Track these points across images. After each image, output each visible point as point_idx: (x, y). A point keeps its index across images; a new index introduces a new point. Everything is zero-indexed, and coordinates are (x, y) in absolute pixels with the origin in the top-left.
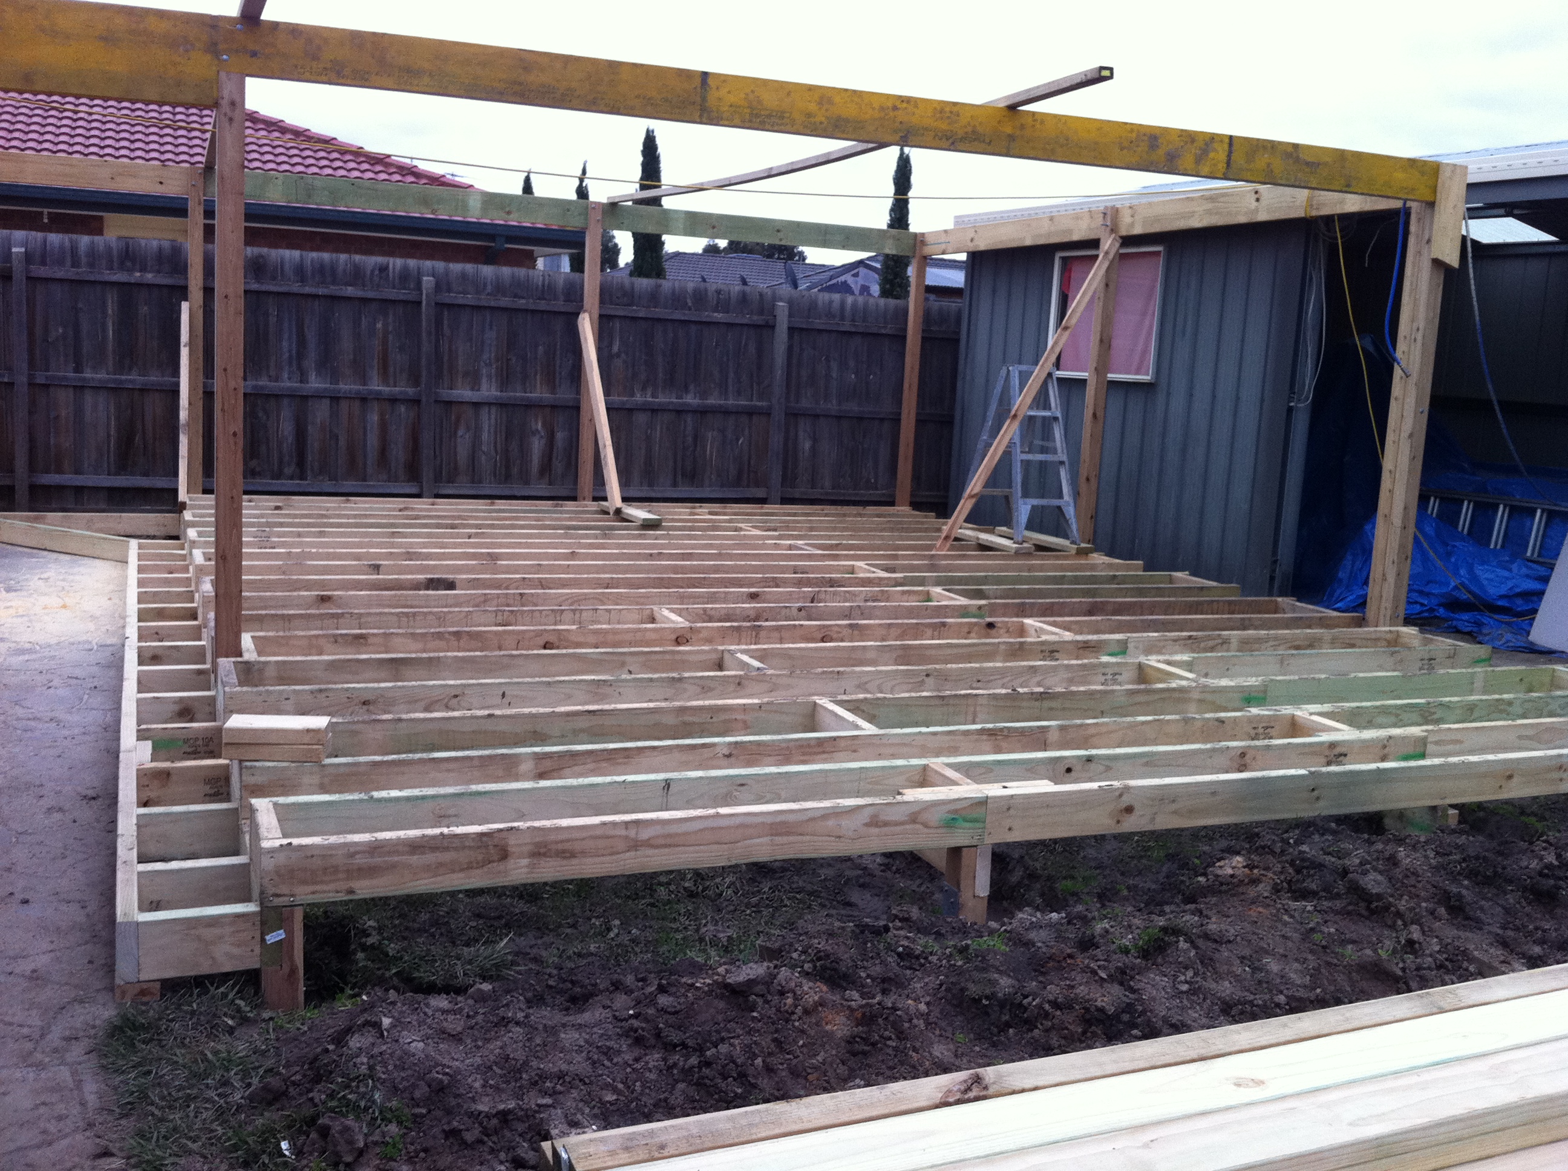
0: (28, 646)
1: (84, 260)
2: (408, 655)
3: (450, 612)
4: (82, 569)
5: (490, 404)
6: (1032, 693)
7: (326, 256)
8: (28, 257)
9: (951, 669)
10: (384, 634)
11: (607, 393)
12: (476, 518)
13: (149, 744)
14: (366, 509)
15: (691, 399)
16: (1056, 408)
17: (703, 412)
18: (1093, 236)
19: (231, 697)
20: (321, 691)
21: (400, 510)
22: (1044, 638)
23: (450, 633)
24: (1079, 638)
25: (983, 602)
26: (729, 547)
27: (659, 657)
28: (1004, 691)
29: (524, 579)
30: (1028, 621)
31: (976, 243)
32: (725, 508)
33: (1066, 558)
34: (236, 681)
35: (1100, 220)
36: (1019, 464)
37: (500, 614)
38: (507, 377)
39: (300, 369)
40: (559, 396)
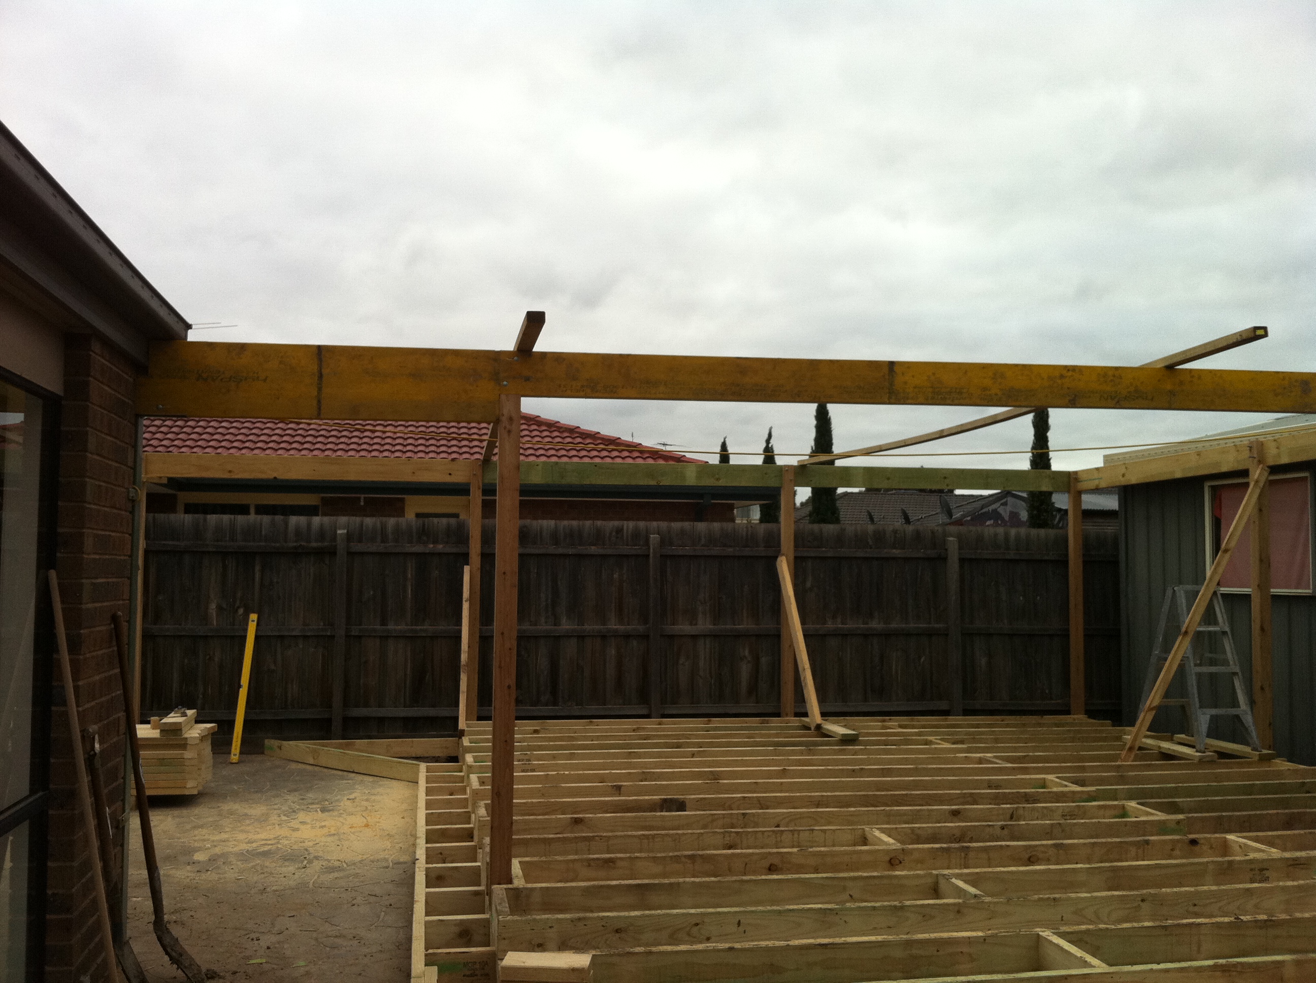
0: (337, 864)
1: (390, 536)
2: (651, 881)
3: (684, 834)
4: (380, 790)
5: (705, 636)
6: (1256, 921)
7: (575, 523)
8: (349, 537)
9: (1167, 894)
10: (630, 858)
11: (803, 622)
12: (697, 737)
13: (435, 968)
14: (606, 731)
15: (876, 625)
16: (1222, 623)
17: (886, 635)
18: (1241, 467)
19: (504, 925)
20: (579, 919)
21: (634, 730)
22: (1252, 856)
23: (685, 856)
24: (1287, 855)
25: (1181, 817)
26: (923, 761)
27: (877, 881)
28: (1226, 920)
29: (745, 797)
30: (1231, 837)
31: (1128, 477)
32: (912, 720)
33: (1249, 764)
34: (507, 909)
35: (1246, 454)
36: (1194, 677)
37: (727, 835)
38: (719, 612)
39: (554, 614)
40: (762, 626)
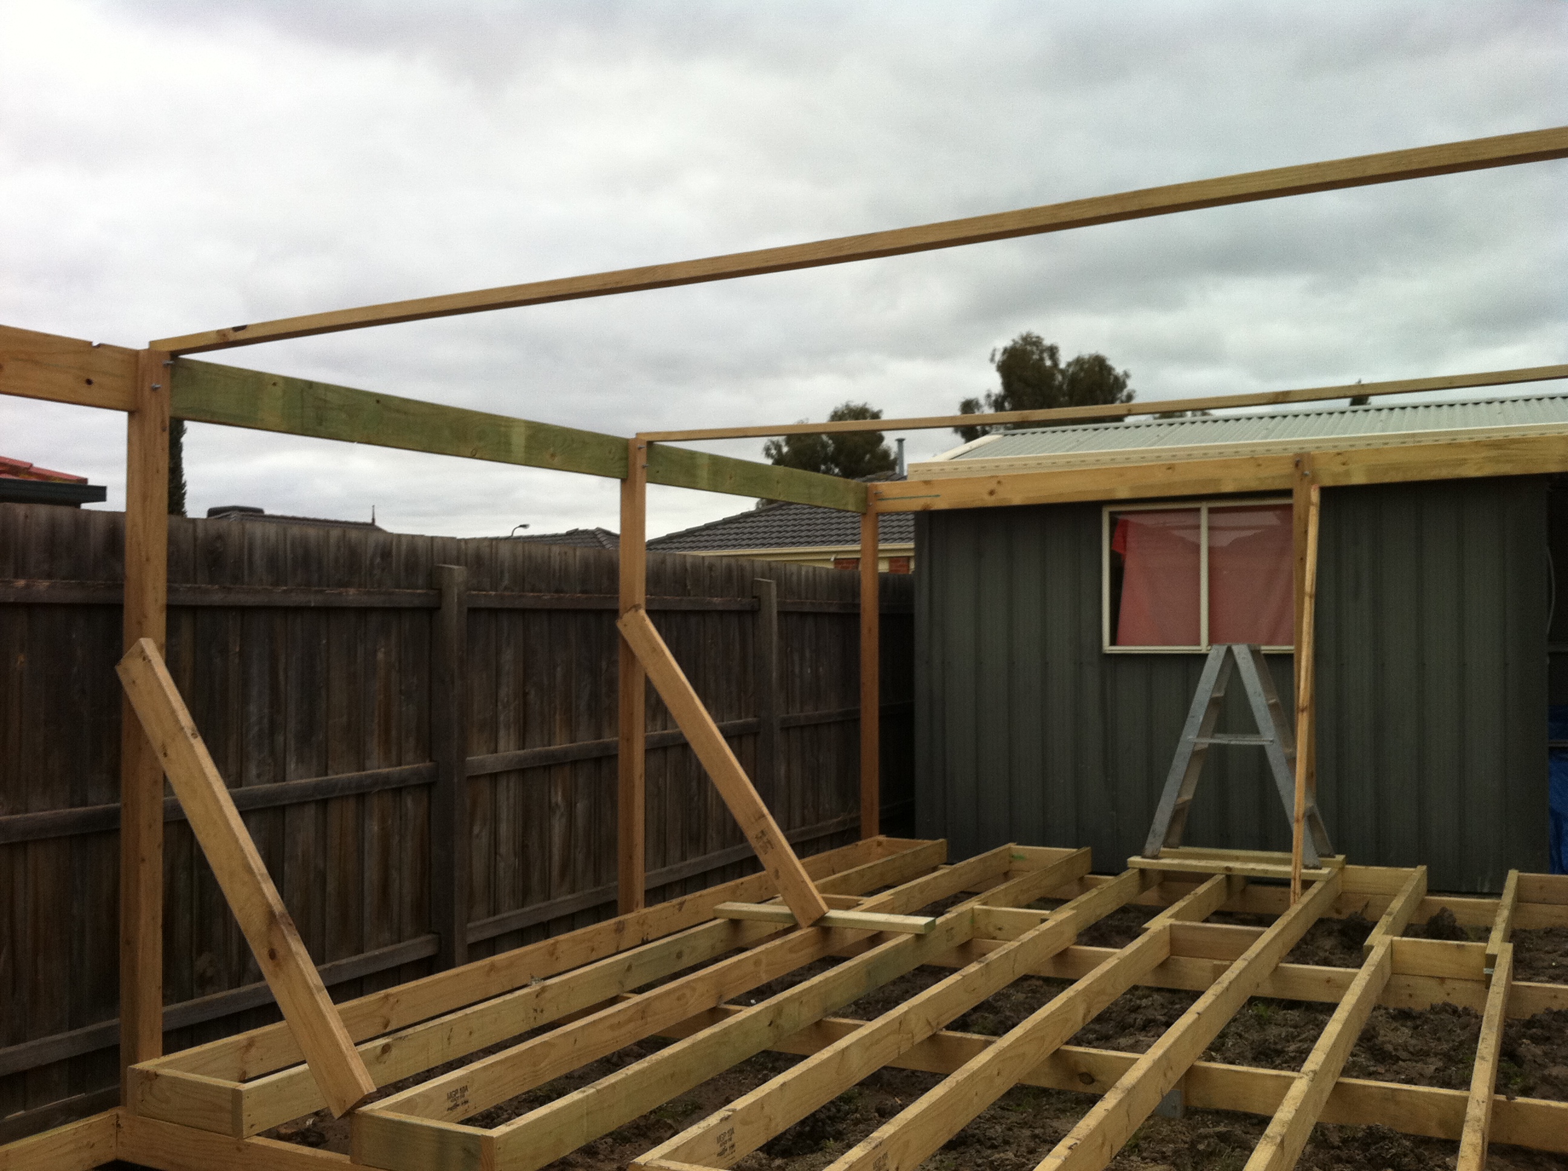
5: (508, 772)
31: (1002, 495)
38: (525, 723)
39: (272, 753)
40: (581, 743)
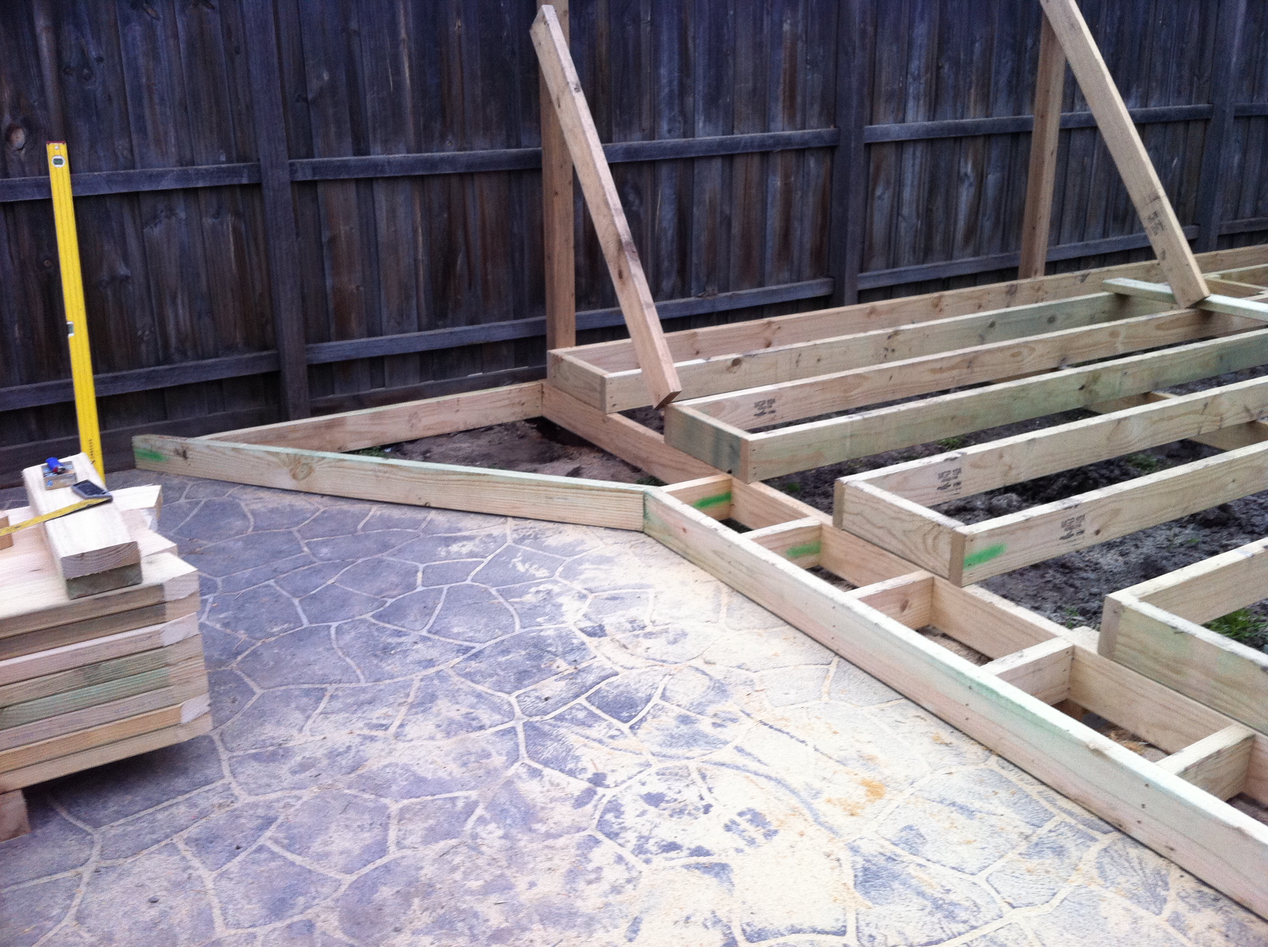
5: (915, 141)
38: (937, 96)
39: (683, 112)
40: (996, 118)
